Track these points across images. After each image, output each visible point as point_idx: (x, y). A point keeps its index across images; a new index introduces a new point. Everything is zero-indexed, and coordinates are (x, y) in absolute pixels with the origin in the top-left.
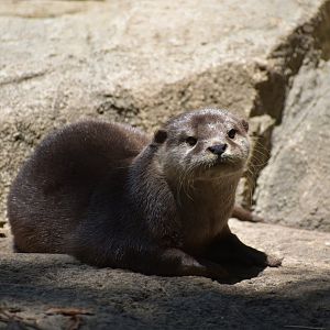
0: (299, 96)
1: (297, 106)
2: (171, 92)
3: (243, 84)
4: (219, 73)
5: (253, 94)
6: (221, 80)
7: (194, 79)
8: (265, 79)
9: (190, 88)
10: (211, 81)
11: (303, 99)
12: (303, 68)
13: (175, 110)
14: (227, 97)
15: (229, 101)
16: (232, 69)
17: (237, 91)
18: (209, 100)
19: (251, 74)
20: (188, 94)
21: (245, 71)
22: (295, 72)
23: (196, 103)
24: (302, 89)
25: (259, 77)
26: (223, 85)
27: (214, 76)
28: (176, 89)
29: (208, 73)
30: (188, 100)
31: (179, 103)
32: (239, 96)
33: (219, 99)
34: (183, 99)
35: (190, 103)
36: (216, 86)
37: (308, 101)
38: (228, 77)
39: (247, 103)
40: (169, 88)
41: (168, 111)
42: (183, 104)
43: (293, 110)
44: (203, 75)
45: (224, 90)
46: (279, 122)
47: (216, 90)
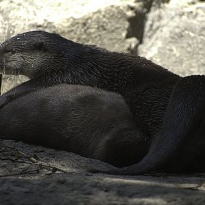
0: (152, 26)
1: (151, 32)
2: (77, 23)
3: (121, 18)
4: (106, 11)
5: (127, 24)
6: (107, 16)
7: (91, 15)
8: (134, 15)
9: (89, 21)
10: (101, 17)
11: (154, 27)
12: (153, 8)
13: (81, 34)
14: (111, 26)
15: (113, 28)
16: (114, 9)
17: (117, 23)
18: (101, 28)
19: (125, 11)
20: (88, 25)
21: (122, 10)
22: (149, 11)
23: (93, 31)
24: (153, 21)
25: (130, 14)
26: (108, 19)
27: (103, 13)
28: (81, 21)
29: (99, 12)
30: (88, 28)
31: (83, 30)
32: (118, 26)
33: (107, 28)
34: (85, 28)
35: (89, 30)
36: (105, 20)
37: (157, 28)
38: (111, 14)
39: (123, 30)
40: (76, 21)
41: (76, 36)
42: (85, 31)
43: (149, 34)
44: (96, 13)
45: (110, 22)
46: (141, 42)
47: (104, 22)
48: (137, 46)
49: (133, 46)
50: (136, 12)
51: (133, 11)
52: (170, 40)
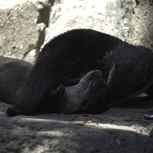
0: (54, 15)
1: (54, 19)
2: (4, 13)
3: (33, 9)
4: (23, 5)
5: (38, 14)
6: (24, 8)
7: (13, 7)
8: (42, 7)
9: (12, 12)
10: (20, 9)
11: (56, 16)
12: (55, 3)
13: (6, 21)
14: (27, 15)
15: (28, 17)
16: (28, 3)
17: (31, 13)
18: (20, 17)
19: (36, 5)
20: (11, 14)
21: (34, 4)
22: (52, 5)
23: (14, 18)
24: (55, 12)
25: (40, 7)
26: (25, 10)
27: (21, 6)
28: (6, 12)
29: (19, 5)
30: (11, 16)
31: (7, 18)
32: (32, 15)
33: (24, 16)
34: (9, 16)
35: (12, 18)
36: (22, 11)
37: (58, 17)
38: (27, 7)
39: (35, 18)
40: (3, 12)
41: (3, 22)
42: (9, 18)
43: (53, 20)
44: (16, 6)
45: (26, 12)
46: (47, 26)
47: (22, 12)
48: (44, 29)
49: (42, 28)
50: (44, 6)
51: (42, 5)
52: (67, 24)
